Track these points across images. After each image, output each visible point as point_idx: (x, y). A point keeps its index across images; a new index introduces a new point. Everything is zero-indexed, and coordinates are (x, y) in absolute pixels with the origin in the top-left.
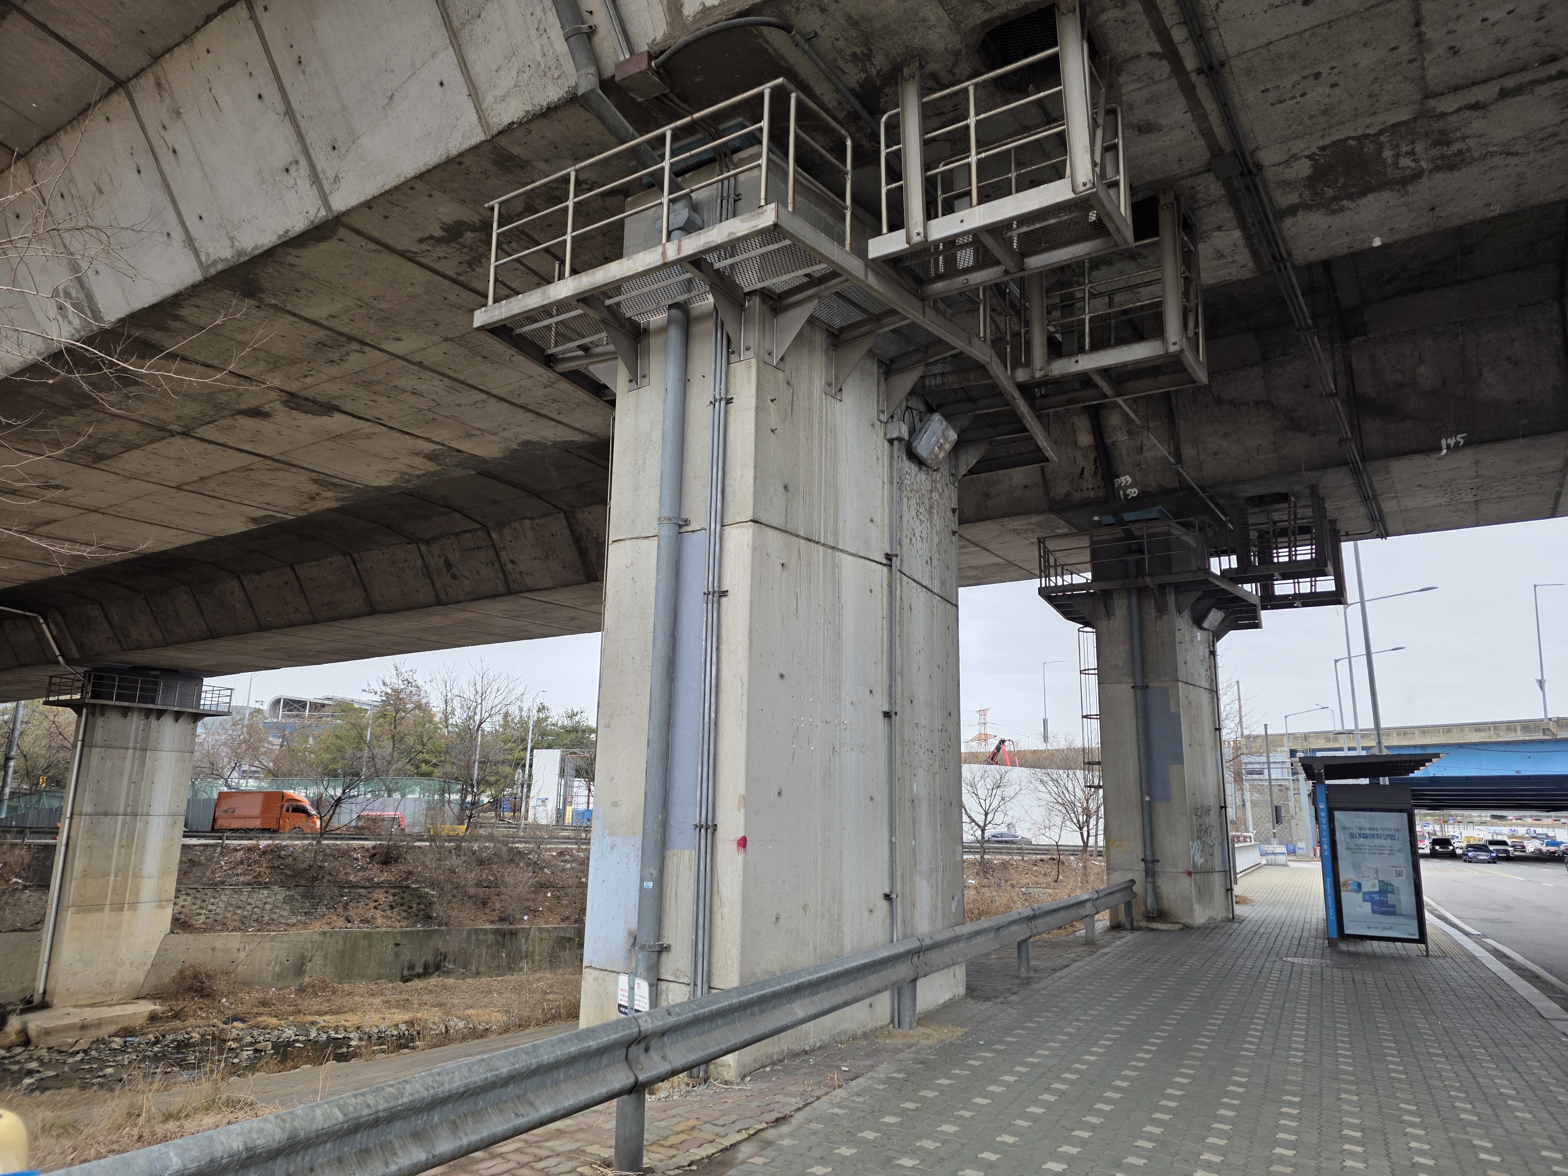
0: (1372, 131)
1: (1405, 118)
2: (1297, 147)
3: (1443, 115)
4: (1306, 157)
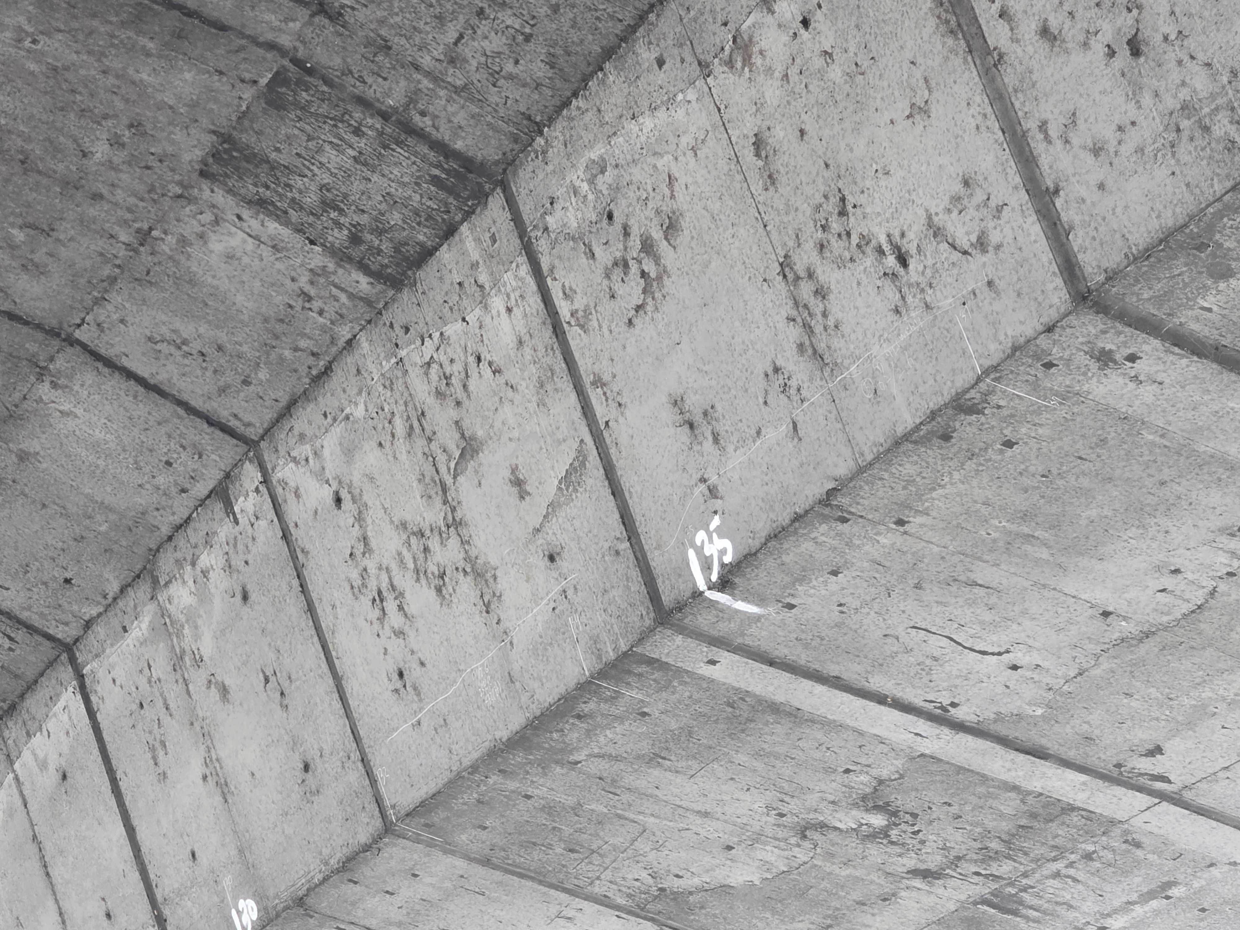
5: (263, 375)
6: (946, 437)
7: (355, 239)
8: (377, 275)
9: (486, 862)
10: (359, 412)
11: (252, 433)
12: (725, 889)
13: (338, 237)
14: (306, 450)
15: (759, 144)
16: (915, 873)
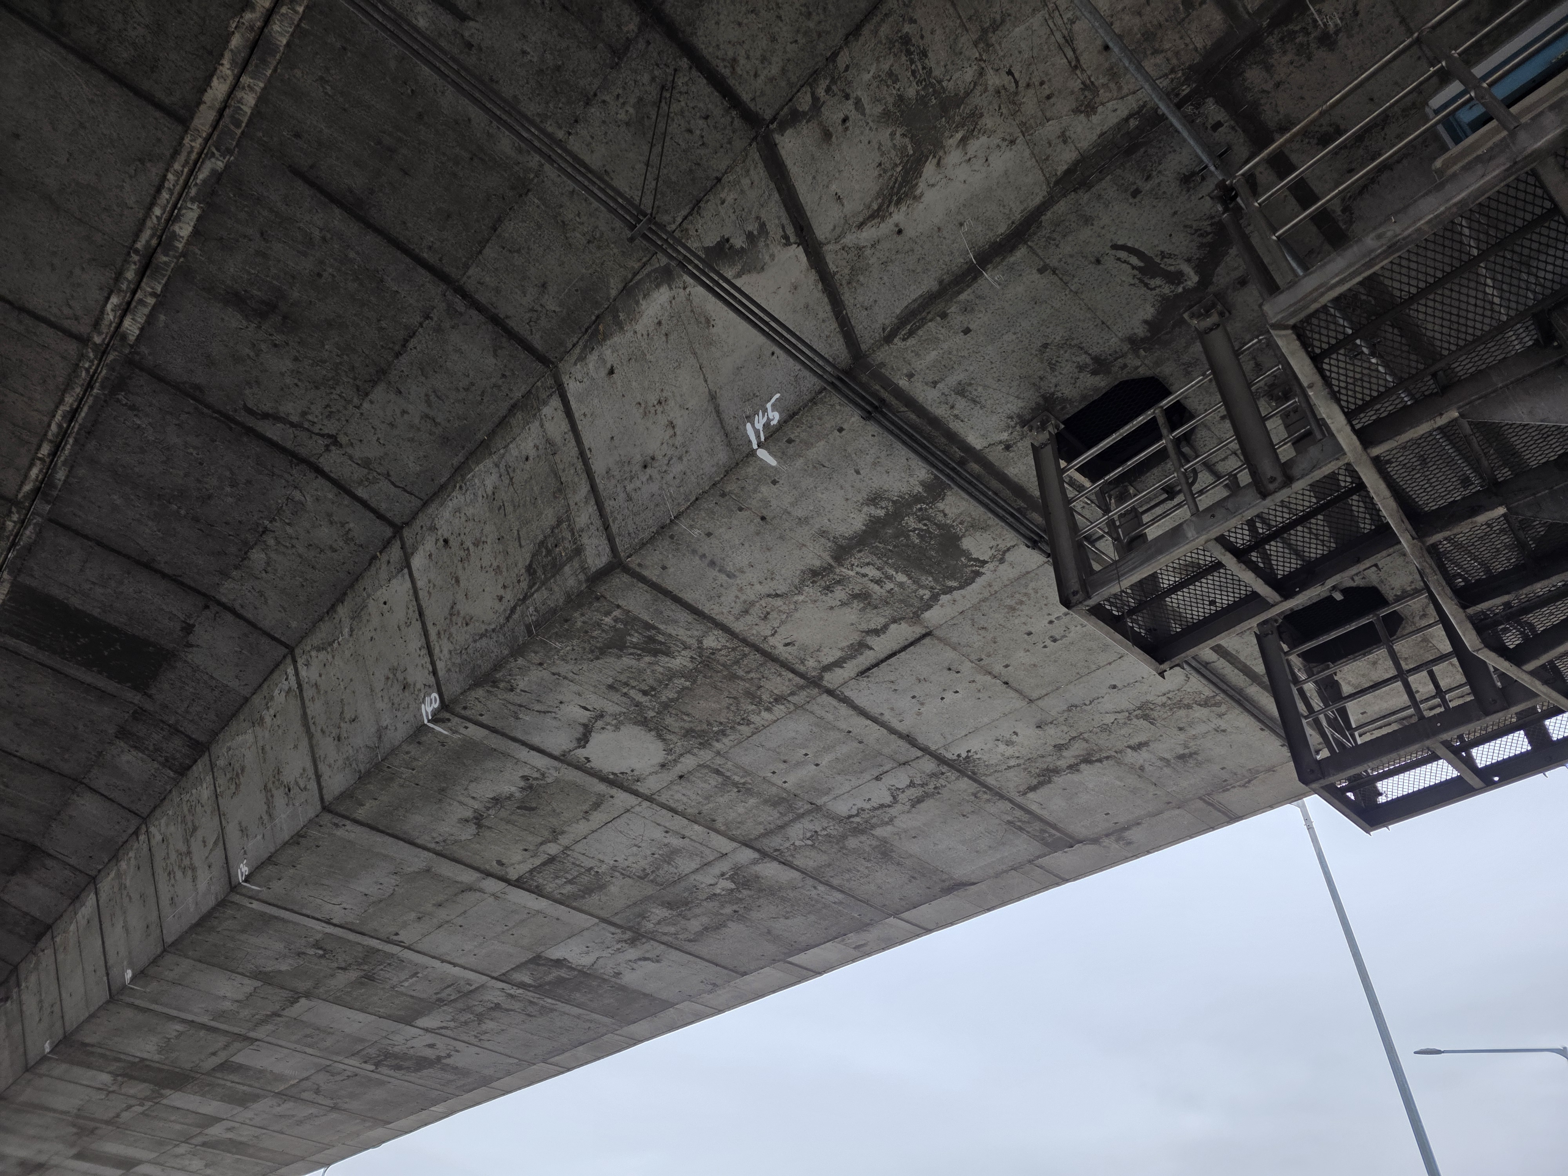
0: (944, 598)
1: (927, 615)
2: (1006, 572)
3: (894, 621)
4: (987, 562)
5: (145, 798)
6: (298, 843)
7: (167, 760)
8: (176, 772)
9: (200, 961)
10: (170, 813)
11: (144, 815)
12: (280, 972)
13: (162, 759)
14: (157, 823)
15: (263, 749)
16: (339, 968)
